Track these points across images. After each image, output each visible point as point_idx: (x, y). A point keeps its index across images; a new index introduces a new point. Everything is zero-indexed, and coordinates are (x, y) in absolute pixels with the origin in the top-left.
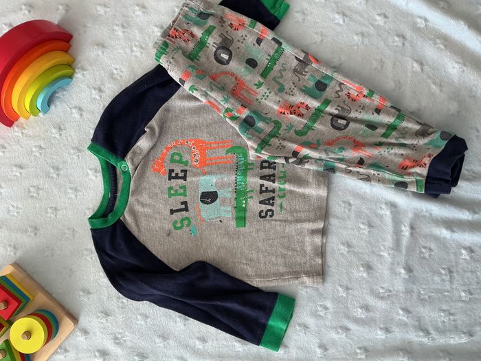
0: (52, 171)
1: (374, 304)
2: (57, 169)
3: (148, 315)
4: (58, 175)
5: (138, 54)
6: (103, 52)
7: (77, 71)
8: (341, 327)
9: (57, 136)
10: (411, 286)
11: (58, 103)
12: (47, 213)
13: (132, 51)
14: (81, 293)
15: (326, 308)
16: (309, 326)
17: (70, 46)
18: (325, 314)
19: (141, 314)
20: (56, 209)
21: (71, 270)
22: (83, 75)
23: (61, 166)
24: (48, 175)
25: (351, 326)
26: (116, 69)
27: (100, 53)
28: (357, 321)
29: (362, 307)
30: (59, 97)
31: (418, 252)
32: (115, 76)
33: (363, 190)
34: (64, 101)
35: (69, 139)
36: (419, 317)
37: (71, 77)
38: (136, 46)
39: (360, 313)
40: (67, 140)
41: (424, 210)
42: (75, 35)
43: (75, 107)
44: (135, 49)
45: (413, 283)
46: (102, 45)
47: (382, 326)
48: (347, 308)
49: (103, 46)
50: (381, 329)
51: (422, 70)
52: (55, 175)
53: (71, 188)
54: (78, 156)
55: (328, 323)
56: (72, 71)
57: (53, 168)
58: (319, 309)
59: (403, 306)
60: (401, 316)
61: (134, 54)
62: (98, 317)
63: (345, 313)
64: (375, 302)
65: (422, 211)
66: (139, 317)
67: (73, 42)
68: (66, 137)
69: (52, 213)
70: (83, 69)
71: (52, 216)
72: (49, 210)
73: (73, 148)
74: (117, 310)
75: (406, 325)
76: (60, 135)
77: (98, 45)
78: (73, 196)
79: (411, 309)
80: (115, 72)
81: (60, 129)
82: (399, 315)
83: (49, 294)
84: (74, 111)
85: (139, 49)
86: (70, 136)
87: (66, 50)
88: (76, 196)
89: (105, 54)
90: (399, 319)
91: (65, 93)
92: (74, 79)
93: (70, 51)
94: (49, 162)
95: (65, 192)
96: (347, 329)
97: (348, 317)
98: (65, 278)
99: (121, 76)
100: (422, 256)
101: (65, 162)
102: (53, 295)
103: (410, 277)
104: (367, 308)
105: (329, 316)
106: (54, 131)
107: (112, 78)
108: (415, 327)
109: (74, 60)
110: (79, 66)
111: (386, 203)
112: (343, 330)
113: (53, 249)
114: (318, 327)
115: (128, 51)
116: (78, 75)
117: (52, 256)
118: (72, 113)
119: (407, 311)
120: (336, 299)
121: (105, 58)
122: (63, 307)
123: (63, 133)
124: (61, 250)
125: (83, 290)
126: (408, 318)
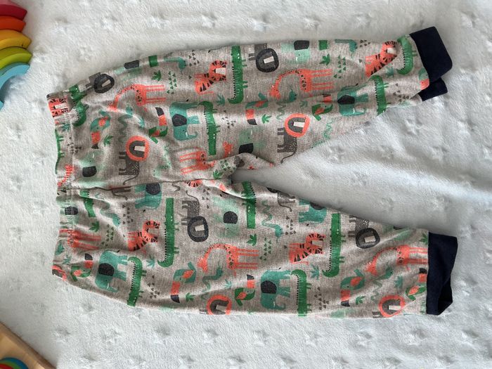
0: (11, 183)
1: (428, 327)
2: (18, 179)
3: (142, 357)
4: (19, 187)
5: (110, 27)
6: (66, 29)
7: (34, 54)
8: (389, 359)
9: (16, 138)
10: (476, 301)
11: (13, 96)
12: (9, 235)
13: (103, 24)
14: (58, 335)
15: (368, 336)
16: (347, 360)
17: (25, 24)
18: (368, 343)
19: (133, 357)
20: (19, 230)
21: (43, 306)
22: (43, 59)
23: (22, 175)
24: (7, 188)
25: (401, 356)
26: (84, 48)
27: (62, 30)
28: (409, 350)
29: (414, 332)
30: (13, 89)
31: (482, 258)
32: (82, 58)
33: (408, 183)
34: (22, 94)
35: (30, 140)
36: (487, 341)
37: (27, 62)
38: (106, 17)
39: (412, 340)
40: (27, 142)
41: (487, 203)
42: (30, 10)
43: (35, 101)
44: (105, 21)
45: (478, 297)
46: (64, 20)
47: (441, 355)
48: (395, 334)
49: (66, 21)
50: (440, 358)
51: (473, 23)
52: (15, 188)
53: (36, 203)
54: (43, 162)
55: (372, 355)
56: (29, 55)
57: (13, 178)
58: (359, 337)
59: (466, 328)
60: (466, 341)
61: (105, 28)
62: (80, 363)
63: (393, 342)
64: (430, 325)
65: (485, 205)
66: (131, 361)
67: (28, 19)
68: (26, 139)
69: (15, 236)
70: (42, 52)
71: (15, 239)
72: (11, 233)
73: (35, 153)
74: (102, 352)
75: (471, 352)
76: (19, 136)
77: (59, 20)
78: (39, 213)
79: (477, 331)
80: (82, 52)
81: (18, 129)
82: (462, 339)
83: (18, 338)
84: (33, 105)
85: (111, 21)
86: (31, 137)
87: (20, 29)
88: (43, 212)
89: (68, 30)
90: (463, 345)
91: (21, 83)
92: (32, 65)
93: (25, 31)
94: (7, 171)
95: (30, 209)
96: (397, 361)
97: (397, 346)
98: (36, 316)
99: (90, 58)
100: (487, 263)
101: (26, 171)
102: (22, 338)
103: (473, 290)
104: (420, 333)
105: (373, 346)
106: (11, 132)
107: (78, 60)
108: (483, 353)
109: (31, 42)
110: (37, 48)
111: (438, 198)
112: (391, 363)
113: (18, 281)
114: (358, 360)
115: (97, 24)
116: (36, 60)
117: (19, 288)
118: (31, 108)
119: (472, 333)
120: (381, 324)
121: (68, 35)
122: (36, 353)
123: (23, 133)
124: (29, 281)
125: (60, 330)
126: (474, 343)
